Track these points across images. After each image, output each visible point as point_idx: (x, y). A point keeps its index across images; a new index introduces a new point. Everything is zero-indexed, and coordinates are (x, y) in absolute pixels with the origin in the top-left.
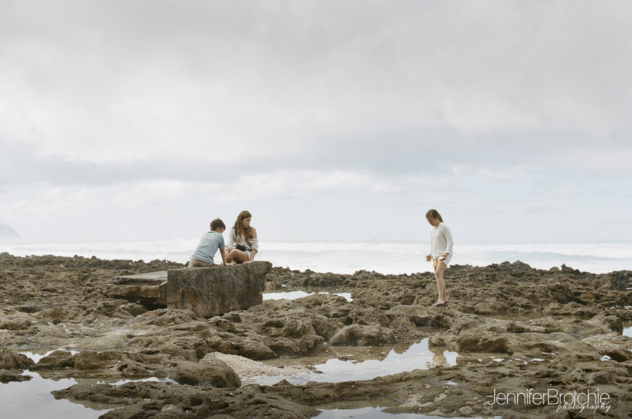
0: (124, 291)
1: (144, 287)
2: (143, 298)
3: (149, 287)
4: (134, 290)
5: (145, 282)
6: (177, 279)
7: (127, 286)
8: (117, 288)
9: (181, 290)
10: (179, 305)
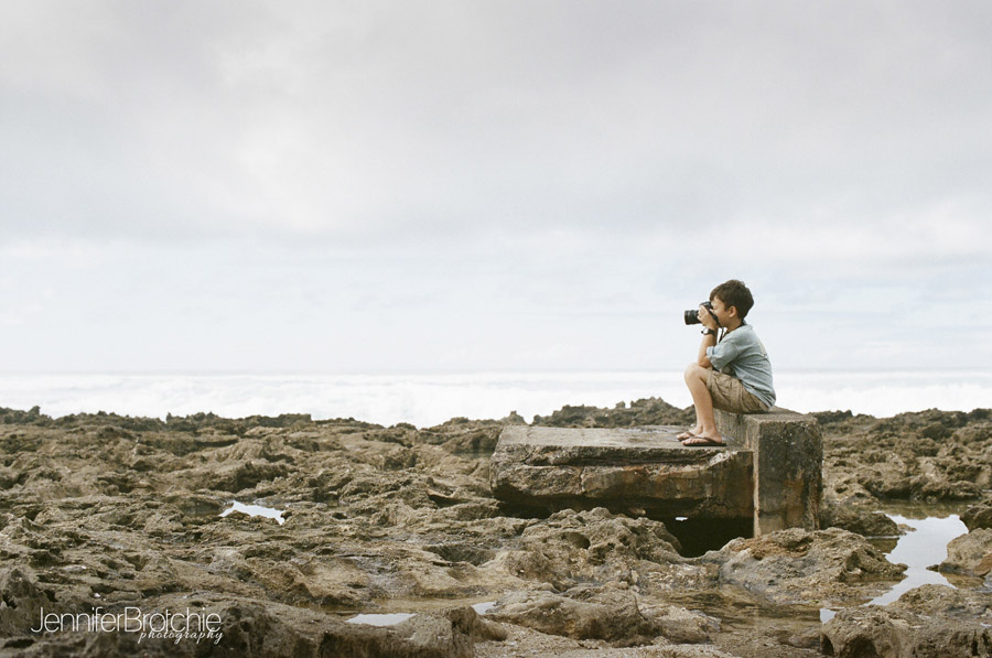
0: (597, 484)
1: (659, 471)
2: (656, 500)
3: (674, 469)
4: (630, 479)
5: (658, 456)
6: (788, 445)
7: (606, 470)
8: (567, 476)
9: (799, 476)
10: (794, 517)
